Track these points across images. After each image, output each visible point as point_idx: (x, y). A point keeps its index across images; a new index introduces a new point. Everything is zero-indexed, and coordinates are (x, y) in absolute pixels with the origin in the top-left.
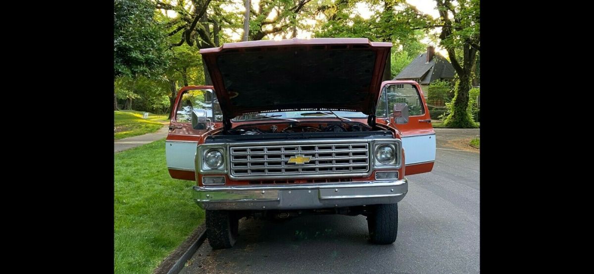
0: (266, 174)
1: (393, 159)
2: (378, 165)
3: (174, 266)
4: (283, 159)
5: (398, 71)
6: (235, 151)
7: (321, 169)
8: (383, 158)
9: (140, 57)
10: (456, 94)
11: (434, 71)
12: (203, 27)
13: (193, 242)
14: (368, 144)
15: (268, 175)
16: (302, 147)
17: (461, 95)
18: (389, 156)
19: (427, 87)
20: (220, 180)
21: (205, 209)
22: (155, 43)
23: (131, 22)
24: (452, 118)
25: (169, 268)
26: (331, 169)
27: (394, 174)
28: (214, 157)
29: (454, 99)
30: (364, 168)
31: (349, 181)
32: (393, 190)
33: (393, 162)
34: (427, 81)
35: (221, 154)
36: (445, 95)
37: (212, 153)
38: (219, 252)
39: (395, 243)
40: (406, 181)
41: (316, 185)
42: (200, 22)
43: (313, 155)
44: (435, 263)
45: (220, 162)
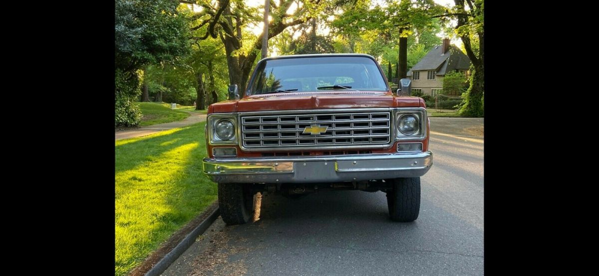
0: (280, 146)
1: (416, 130)
2: (400, 136)
3: (184, 240)
4: (298, 129)
5: (414, 63)
6: (247, 120)
7: (338, 140)
8: (406, 129)
9: (164, 44)
10: (471, 85)
11: (450, 62)
12: (226, 20)
13: (206, 217)
14: (389, 113)
15: (281, 147)
16: (318, 116)
17: (476, 85)
18: (412, 126)
19: (442, 78)
20: (231, 152)
21: (216, 182)
22: (178, 32)
23: (156, 12)
24: (467, 108)
25: (178, 243)
26: (349, 140)
27: (417, 146)
28: (225, 127)
29: (469, 89)
30: (385, 139)
31: (369, 153)
32: (416, 162)
33: (417, 133)
34: (443, 72)
35: (232, 124)
36: (460, 85)
37: (222, 123)
38: (232, 228)
39: (417, 221)
40: (431, 154)
41: (333, 157)
42: (223, 15)
43: (330, 125)
44: (461, 241)
45: (231, 133)
